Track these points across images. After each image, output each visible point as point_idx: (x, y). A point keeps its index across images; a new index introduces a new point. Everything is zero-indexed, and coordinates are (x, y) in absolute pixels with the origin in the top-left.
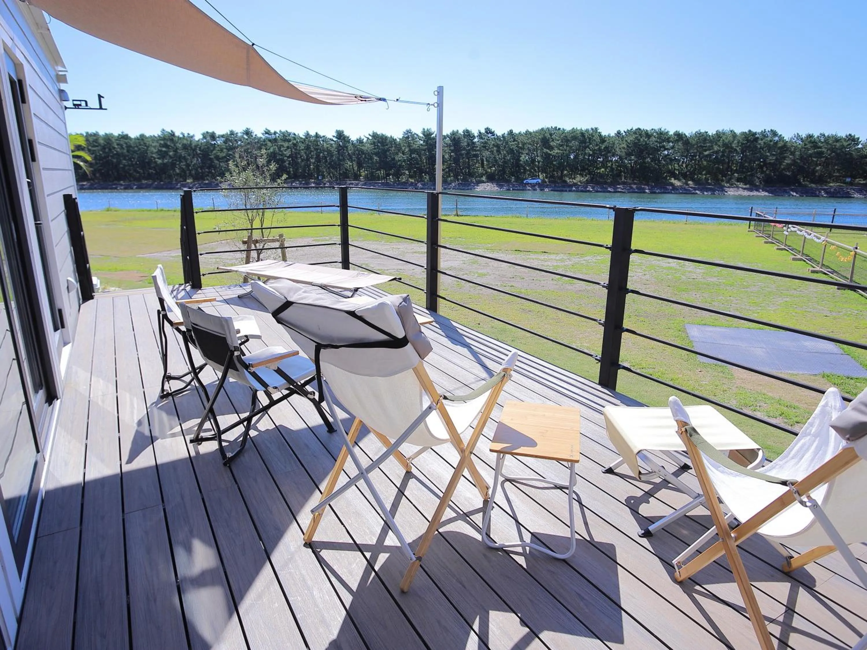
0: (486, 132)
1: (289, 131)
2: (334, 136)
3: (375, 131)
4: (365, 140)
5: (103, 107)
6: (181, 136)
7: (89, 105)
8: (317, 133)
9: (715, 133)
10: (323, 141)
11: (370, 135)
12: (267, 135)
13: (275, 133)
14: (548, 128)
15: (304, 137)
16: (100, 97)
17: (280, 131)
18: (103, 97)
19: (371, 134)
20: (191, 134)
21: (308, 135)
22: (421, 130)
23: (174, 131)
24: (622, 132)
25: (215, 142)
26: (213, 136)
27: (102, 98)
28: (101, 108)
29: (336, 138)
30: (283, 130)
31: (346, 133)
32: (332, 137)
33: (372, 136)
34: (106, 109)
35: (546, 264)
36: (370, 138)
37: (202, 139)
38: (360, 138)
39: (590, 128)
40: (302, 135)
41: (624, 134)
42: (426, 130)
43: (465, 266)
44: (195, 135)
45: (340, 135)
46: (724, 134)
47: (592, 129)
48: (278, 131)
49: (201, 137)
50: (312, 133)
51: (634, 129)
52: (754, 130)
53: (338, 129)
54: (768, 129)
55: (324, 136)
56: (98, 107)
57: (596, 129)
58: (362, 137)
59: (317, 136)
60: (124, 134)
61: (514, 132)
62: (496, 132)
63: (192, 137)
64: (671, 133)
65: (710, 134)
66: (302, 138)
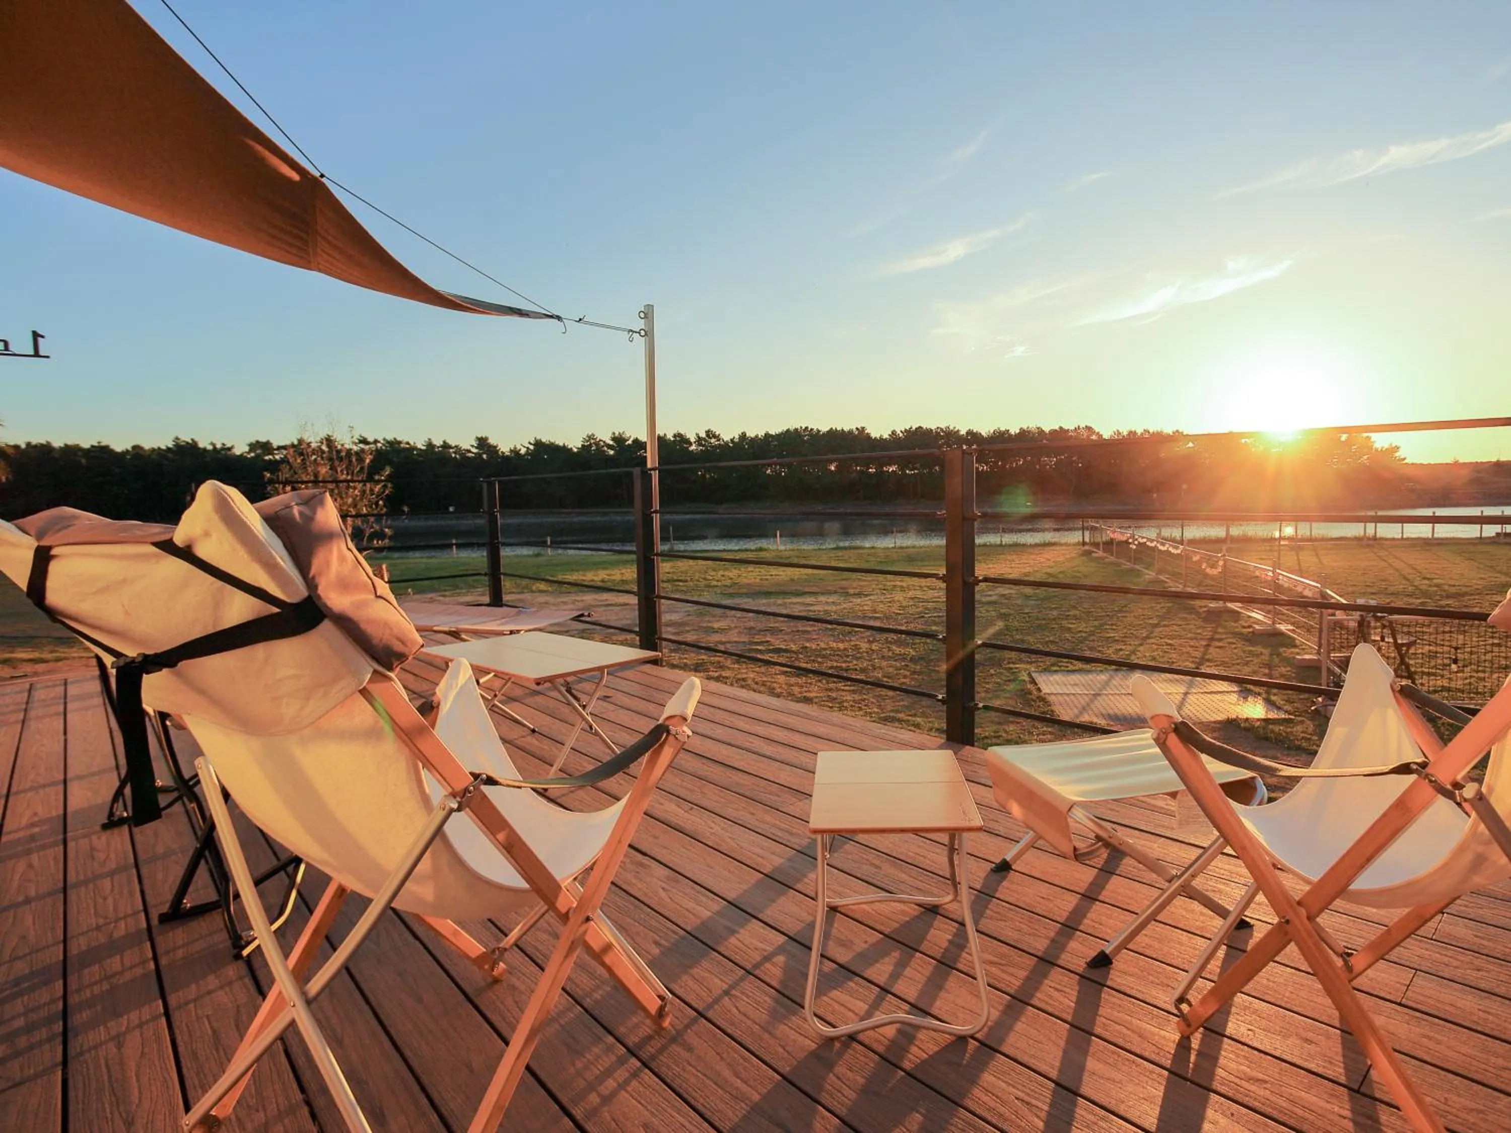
0: (708, 436)
1: (399, 439)
2: (472, 446)
3: (538, 438)
4: (523, 451)
5: (41, 353)
6: (210, 447)
7: (11, 348)
8: (444, 442)
9: (1018, 431)
10: (455, 453)
11: (530, 443)
12: (362, 446)
13: (376, 442)
14: (796, 430)
15: (424, 448)
16: (36, 336)
17: (384, 439)
18: (42, 337)
19: (532, 442)
20: (229, 445)
21: (430, 445)
22: (610, 435)
23: (196, 439)
24: (899, 432)
25: (271, 457)
26: (266, 447)
27: (40, 339)
28: (37, 354)
29: (477, 448)
30: (390, 438)
31: (492, 441)
32: (469, 448)
33: (534, 445)
34: (48, 357)
35: (812, 608)
36: (532, 447)
37: (249, 453)
38: (515, 448)
39: (854, 428)
40: (421, 445)
41: (901, 435)
42: (617, 434)
43: (690, 618)
44: (236, 446)
45: (482, 442)
46: (1029, 432)
47: (857, 429)
48: (380, 439)
49: (247, 449)
50: (438, 442)
51: (914, 428)
52: (1066, 427)
53: (479, 436)
54: (1082, 425)
55: (456, 446)
56: (32, 353)
57: (863, 428)
58: (519, 447)
59: (446, 446)
60: (102, 444)
61: (748, 435)
62: (722, 436)
63: (229, 449)
64: (963, 432)
65: (1013, 433)
66: (421, 450)
